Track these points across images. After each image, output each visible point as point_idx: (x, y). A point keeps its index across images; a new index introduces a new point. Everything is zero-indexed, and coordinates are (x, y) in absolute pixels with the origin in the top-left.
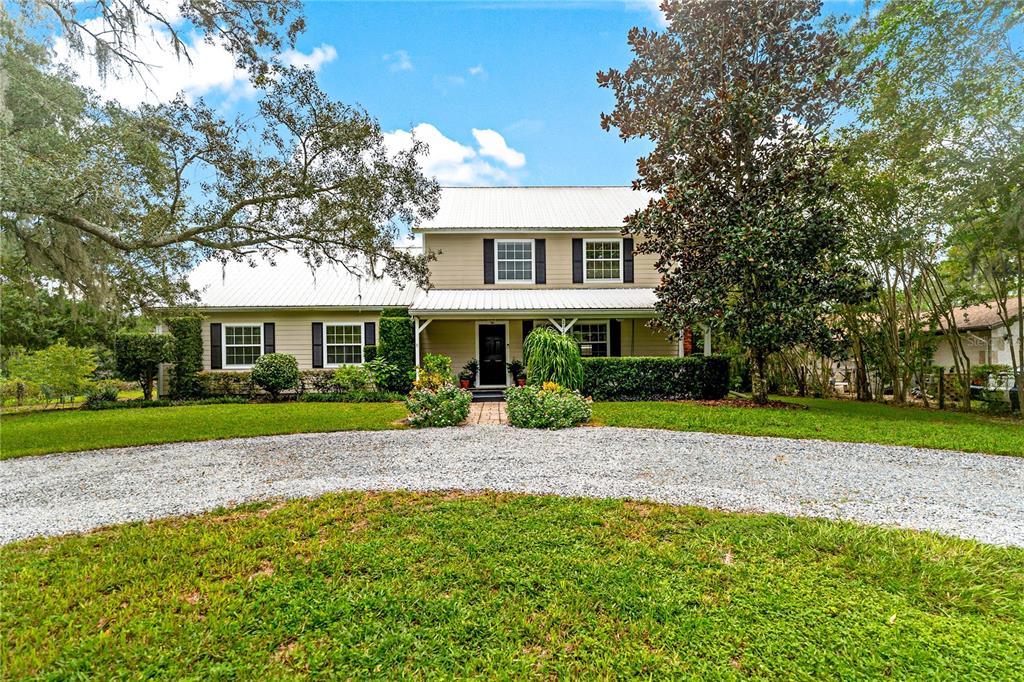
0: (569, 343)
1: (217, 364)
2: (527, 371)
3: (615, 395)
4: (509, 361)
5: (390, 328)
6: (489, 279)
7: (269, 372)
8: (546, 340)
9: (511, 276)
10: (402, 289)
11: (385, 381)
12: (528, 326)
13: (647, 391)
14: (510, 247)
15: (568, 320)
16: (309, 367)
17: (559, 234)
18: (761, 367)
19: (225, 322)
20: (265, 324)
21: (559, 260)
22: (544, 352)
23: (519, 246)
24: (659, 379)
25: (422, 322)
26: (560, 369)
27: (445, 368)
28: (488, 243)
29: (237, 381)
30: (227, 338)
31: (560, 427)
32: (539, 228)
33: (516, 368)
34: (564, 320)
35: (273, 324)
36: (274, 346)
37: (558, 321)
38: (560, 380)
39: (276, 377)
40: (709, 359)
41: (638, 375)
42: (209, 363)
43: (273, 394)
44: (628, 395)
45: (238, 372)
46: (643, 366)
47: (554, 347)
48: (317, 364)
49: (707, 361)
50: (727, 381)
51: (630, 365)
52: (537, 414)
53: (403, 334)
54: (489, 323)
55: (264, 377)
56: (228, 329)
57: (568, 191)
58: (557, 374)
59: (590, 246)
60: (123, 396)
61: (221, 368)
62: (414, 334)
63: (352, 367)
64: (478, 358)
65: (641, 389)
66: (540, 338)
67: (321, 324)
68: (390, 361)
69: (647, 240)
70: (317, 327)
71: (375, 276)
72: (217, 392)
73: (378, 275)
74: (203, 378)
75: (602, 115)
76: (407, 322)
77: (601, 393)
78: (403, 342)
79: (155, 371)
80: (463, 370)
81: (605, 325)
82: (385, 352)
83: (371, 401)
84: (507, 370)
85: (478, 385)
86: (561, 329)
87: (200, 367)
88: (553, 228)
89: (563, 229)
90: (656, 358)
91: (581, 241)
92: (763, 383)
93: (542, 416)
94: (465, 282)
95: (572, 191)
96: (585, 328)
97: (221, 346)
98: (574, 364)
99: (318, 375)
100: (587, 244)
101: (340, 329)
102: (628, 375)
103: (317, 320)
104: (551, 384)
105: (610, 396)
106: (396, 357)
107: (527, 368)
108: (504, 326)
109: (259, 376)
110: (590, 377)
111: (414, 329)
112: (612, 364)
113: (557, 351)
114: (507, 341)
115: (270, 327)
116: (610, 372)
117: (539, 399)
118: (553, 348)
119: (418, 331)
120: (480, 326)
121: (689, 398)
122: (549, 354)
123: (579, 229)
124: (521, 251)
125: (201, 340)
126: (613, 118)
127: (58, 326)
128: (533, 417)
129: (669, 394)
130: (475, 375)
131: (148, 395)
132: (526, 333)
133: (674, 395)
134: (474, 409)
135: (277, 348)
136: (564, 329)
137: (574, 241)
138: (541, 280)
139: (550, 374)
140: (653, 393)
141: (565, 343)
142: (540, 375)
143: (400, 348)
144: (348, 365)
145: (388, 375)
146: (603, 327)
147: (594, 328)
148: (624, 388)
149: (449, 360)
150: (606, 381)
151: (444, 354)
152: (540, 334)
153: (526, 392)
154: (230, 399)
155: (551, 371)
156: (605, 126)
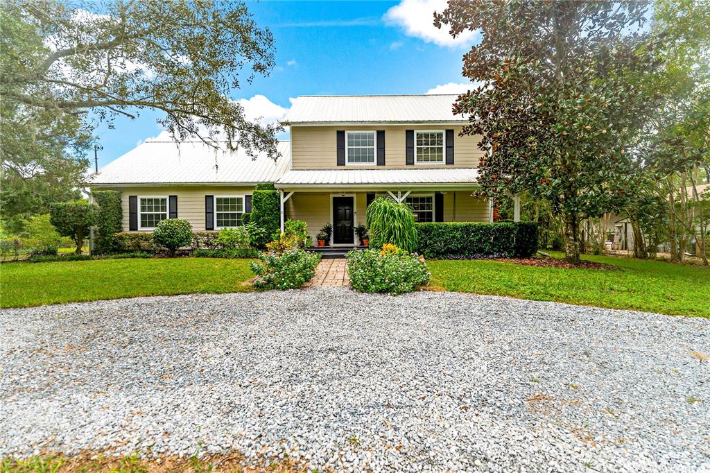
0: (405, 210)
1: (133, 227)
2: (369, 233)
3: (443, 254)
4: (356, 225)
5: (261, 199)
6: (341, 162)
7: (166, 234)
8: (385, 208)
9: (358, 160)
10: (254, 160)
11: (255, 241)
12: (371, 197)
13: (469, 251)
14: (358, 137)
15: (403, 193)
16: (203, 230)
17: (395, 126)
18: (574, 231)
19: (140, 195)
20: (170, 196)
21: (396, 147)
22: (383, 218)
23: (364, 137)
24: (479, 241)
25: (285, 195)
26: (398, 233)
27: (302, 231)
28: (341, 134)
29: (146, 240)
30: (142, 207)
31: (400, 293)
32: (380, 122)
33: (361, 231)
34: (399, 192)
35: (176, 196)
36: (176, 213)
37: (395, 193)
38: (397, 242)
39: (172, 238)
40: (520, 225)
41: (462, 237)
42: (128, 226)
43: (171, 250)
44: (453, 254)
45: (146, 233)
46: (466, 229)
47: (392, 213)
48: (209, 227)
49: (519, 226)
50: (535, 243)
51: (456, 228)
52: (378, 280)
53: (271, 204)
54: (340, 196)
55: (161, 237)
56: (143, 200)
57: (402, 98)
58: (395, 237)
59: (419, 136)
60: (61, 251)
61: (137, 230)
62: (280, 203)
63: (231, 230)
64: (332, 223)
65: (465, 249)
66: (380, 206)
67: (213, 196)
68: (259, 225)
69: (472, 124)
70: (209, 199)
71: (232, 148)
72: (130, 248)
73: (234, 147)
74: (121, 238)
75: (435, 14)
76: (274, 194)
77: (431, 252)
78: (271, 210)
79: (87, 233)
80: (320, 232)
81: (431, 198)
82: (257, 218)
83: (243, 258)
84: (355, 233)
85: (332, 244)
86: (397, 200)
87: (120, 229)
88: (391, 122)
89: (399, 122)
90: (477, 223)
91: (412, 132)
92: (576, 246)
93: (382, 281)
94: (323, 164)
95: (406, 98)
96: (416, 200)
97: (137, 213)
98: (410, 228)
99: (208, 236)
100: (417, 134)
101: (226, 200)
102: (454, 237)
103: (209, 193)
104: (390, 246)
105: (439, 255)
106: (265, 222)
107: (370, 230)
108: (352, 198)
109: (158, 236)
110: (422, 239)
111: (280, 199)
112: (440, 228)
113: (395, 217)
114: (355, 210)
115: (174, 199)
116: (439, 235)
117: (379, 264)
118: (391, 215)
119: (283, 201)
120: (334, 198)
121: (505, 257)
122: (388, 219)
123: (410, 122)
124: (366, 140)
125: (121, 208)
126: (444, 17)
127: (9, 197)
128: (373, 281)
129: (488, 254)
130: (329, 236)
131: (78, 251)
132: (369, 202)
133: (492, 254)
134: (323, 267)
135: (179, 214)
136: (400, 200)
137: (408, 132)
138: (381, 162)
139: (389, 237)
140: (475, 252)
141: (402, 210)
142: (380, 237)
143: (269, 215)
144: (228, 228)
145: (257, 237)
146: (429, 199)
147: (422, 199)
148: (451, 248)
149: (305, 224)
150: (435, 242)
151: (301, 220)
152: (380, 202)
153: (366, 255)
154: (138, 254)
155: (390, 233)
156: (437, 24)
